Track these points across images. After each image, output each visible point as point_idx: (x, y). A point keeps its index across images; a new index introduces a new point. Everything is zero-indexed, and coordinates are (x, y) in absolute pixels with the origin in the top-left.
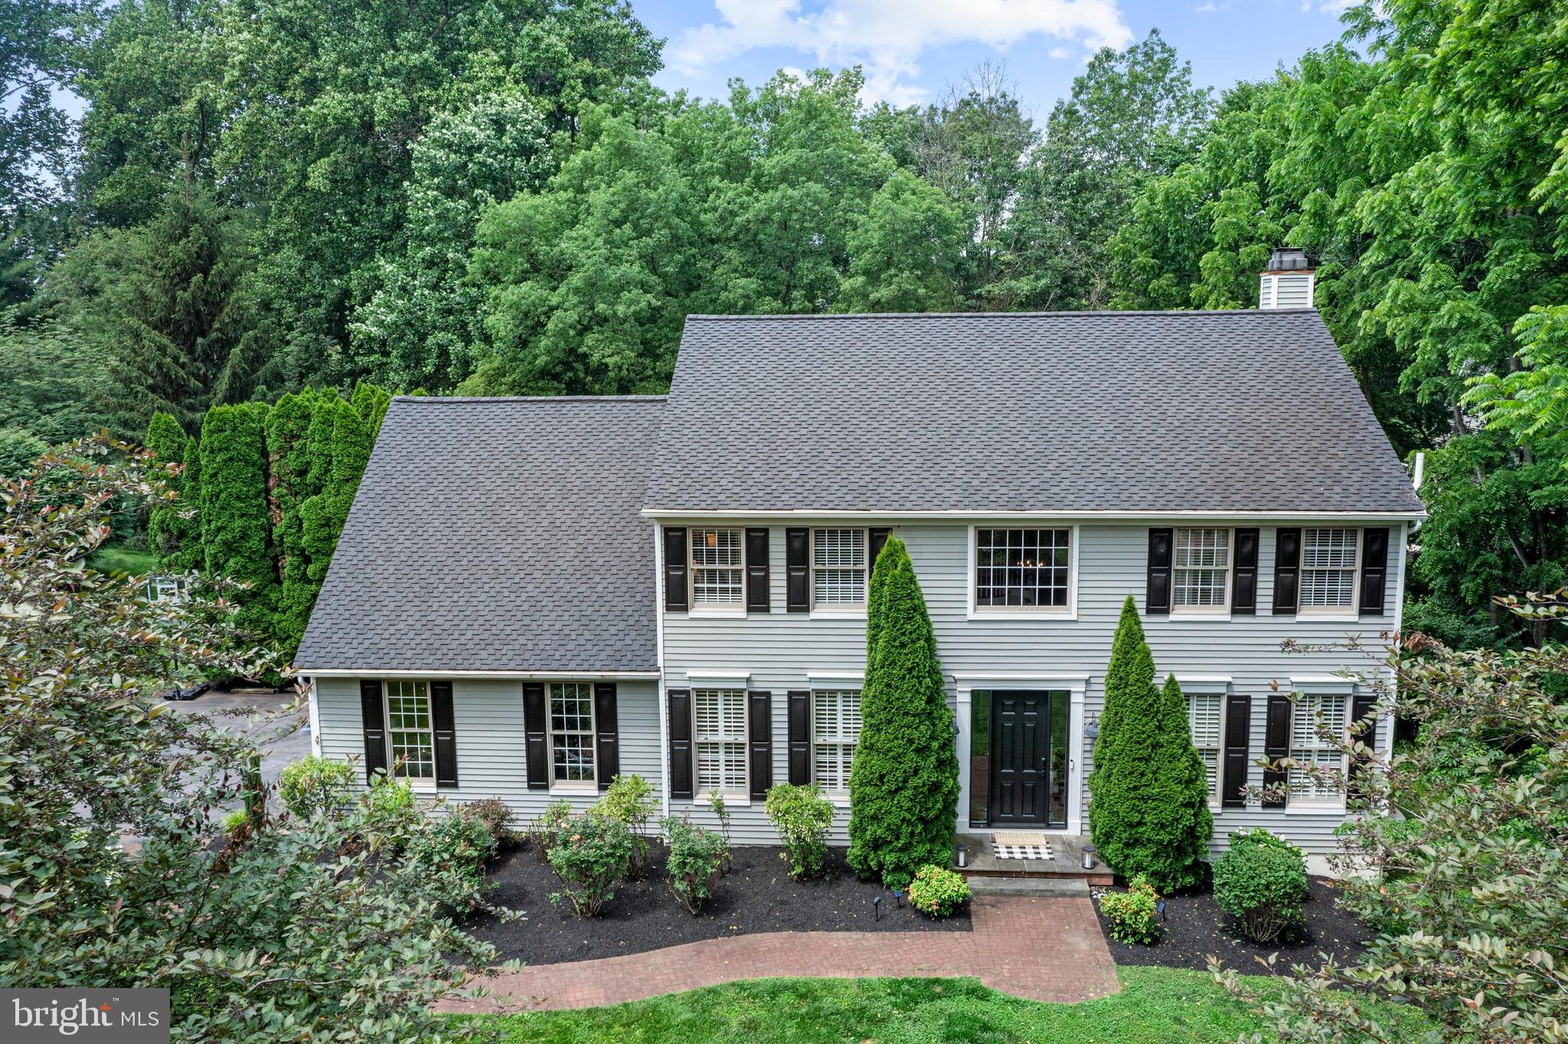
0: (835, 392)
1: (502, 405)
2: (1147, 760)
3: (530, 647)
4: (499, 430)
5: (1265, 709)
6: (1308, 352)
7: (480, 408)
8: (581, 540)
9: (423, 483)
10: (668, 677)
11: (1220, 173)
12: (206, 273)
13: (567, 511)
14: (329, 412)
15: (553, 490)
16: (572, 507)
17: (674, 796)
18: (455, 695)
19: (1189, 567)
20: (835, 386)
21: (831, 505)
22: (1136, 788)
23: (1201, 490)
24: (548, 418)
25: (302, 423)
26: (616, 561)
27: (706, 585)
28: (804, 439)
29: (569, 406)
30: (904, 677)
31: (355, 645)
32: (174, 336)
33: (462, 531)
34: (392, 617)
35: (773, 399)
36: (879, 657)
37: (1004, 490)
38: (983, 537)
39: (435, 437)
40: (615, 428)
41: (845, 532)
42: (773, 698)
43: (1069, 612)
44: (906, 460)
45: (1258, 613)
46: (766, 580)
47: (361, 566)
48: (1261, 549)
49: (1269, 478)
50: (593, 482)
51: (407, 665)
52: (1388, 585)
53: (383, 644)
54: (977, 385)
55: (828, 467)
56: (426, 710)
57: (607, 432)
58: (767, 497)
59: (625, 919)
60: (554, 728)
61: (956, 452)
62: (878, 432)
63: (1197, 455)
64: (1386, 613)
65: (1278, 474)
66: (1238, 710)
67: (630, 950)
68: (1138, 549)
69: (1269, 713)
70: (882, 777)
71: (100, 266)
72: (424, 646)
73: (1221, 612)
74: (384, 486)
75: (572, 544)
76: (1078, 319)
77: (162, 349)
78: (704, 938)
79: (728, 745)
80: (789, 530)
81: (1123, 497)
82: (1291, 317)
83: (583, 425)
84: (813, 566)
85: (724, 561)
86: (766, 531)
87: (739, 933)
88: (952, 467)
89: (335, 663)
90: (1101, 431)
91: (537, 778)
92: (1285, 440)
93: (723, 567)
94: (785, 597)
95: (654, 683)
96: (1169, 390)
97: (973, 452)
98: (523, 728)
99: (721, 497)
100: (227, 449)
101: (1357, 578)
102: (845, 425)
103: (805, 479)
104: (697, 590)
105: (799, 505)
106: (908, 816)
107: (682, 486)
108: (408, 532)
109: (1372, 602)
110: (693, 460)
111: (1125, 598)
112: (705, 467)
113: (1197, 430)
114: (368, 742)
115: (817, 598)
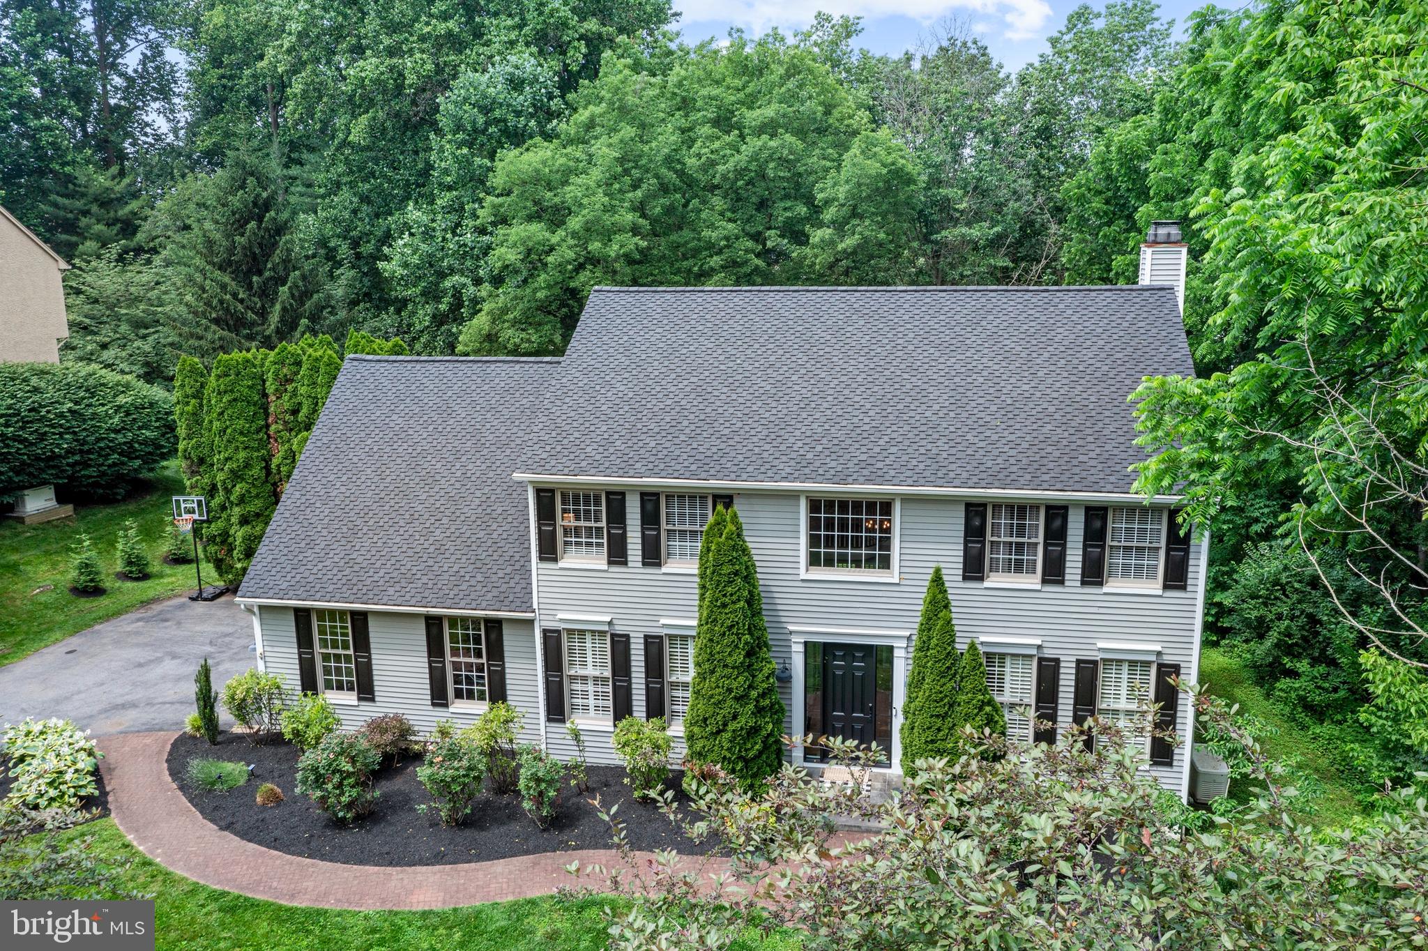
0: (706, 364)
1: (437, 364)
2: (944, 717)
3: (430, 586)
4: (431, 387)
5: (1073, 671)
6: (1154, 331)
7: (418, 366)
8: (486, 490)
9: (363, 434)
10: (542, 617)
11: (1169, 127)
12: (260, 219)
13: (478, 463)
14: (317, 360)
15: (469, 443)
16: (482, 459)
17: (549, 720)
18: (370, 624)
19: (1003, 539)
20: (707, 358)
21: (676, 474)
22: (933, 742)
23: (1014, 469)
24: (474, 377)
25: (294, 369)
26: (513, 511)
27: (573, 539)
28: (668, 409)
29: (493, 367)
30: (724, 634)
31: (288, 578)
32: (235, 274)
33: (389, 479)
34: (322, 555)
35: (650, 370)
36: (705, 614)
37: (833, 464)
38: (814, 505)
39: (378, 393)
40: (529, 388)
41: (692, 497)
42: (632, 640)
43: (892, 576)
44: (753, 432)
45: (1067, 583)
46: (623, 537)
47: (302, 508)
48: (1070, 525)
49: (1082, 458)
50: (504, 438)
51: (328, 598)
52: (1191, 562)
53: (311, 578)
54: (835, 359)
55: (683, 437)
56: (347, 635)
57: (522, 391)
58: (623, 465)
59: (482, 828)
60: (452, 656)
61: (799, 425)
62: (735, 404)
63: (1019, 434)
64: (1189, 588)
65: (1092, 455)
66: (1048, 671)
67: (479, 858)
68: (954, 521)
69: (1077, 674)
70: (705, 720)
71: (192, 206)
72: (344, 581)
73: (1032, 581)
74: (330, 436)
75: (478, 494)
76: (943, 294)
77: (224, 287)
78: (545, 851)
79: (596, 679)
80: (643, 495)
81: (940, 474)
82: (1147, 294)
83: (502, 384)
84: (664, 526)
85: (587, 519)
86: (623, 494)
87: (576, 848)
88: (792, 440)
89: (271, 593)
90: (936, 407)
91: (439, 697)
92: (1107, 421)
93: (588, 524)
94: (640, 553)
95: (530, 622)
96: (1011, 367)
97: (815, 426)
98: (426, 654)
99: (584, 464)
100: (232, 391)
101: (1162, 554)
102: (708, 396)
103: (660, 448)
104: (566, 543)
105: (648, 473)
106: (728, 755)
107: (553, 453)
108: (344, 478)
109: (1176, 577)
110: (567, 427)
111: (932, 571)
112: (576, 435)
113: (1026, 409)
114: (301, 661)
115: (669, 554)
